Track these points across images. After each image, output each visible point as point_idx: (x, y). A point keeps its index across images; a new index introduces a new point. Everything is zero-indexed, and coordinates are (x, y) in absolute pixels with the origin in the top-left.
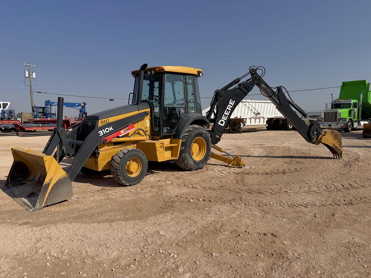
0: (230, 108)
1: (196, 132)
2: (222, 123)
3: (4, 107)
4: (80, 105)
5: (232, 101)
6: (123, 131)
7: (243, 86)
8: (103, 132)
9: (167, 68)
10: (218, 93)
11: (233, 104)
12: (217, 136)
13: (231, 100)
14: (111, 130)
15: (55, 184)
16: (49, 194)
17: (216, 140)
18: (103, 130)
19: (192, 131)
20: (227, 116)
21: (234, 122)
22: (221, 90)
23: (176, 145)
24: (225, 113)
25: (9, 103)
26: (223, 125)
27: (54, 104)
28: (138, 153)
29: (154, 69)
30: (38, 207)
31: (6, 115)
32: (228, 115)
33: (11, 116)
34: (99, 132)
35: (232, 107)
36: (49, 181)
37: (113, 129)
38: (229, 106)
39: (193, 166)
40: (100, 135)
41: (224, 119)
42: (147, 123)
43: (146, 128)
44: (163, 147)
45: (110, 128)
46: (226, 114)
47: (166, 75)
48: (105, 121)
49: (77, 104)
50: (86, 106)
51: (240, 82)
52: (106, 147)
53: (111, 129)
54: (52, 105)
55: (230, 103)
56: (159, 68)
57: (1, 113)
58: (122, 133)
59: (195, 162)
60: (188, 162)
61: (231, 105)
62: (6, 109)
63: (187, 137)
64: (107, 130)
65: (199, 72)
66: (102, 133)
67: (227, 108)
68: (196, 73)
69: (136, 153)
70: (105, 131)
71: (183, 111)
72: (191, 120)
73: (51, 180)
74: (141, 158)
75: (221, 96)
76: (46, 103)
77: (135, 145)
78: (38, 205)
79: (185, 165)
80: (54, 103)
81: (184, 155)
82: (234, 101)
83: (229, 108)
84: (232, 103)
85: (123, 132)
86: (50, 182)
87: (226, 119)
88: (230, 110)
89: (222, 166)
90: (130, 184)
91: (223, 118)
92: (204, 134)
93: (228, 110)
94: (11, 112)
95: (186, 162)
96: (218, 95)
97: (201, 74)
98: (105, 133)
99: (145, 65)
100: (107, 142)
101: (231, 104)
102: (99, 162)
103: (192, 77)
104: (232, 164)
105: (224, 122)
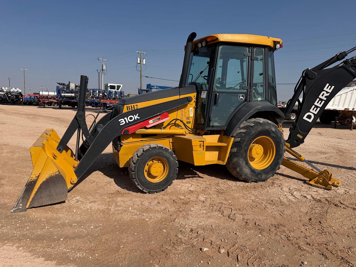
0: (325, 97)
1: (260, 128)
2: (309, 117)
5: (330, 87)
6: (152, 120)
7: (351, 64)
8: (125, 120)
9: (224, 37)
10: (307, 74)
11: (330, 91)
12: (299, 135)
13: (328, 85)
14: (136, 119)
15: (44, 182)
16: (36, 194)
17: (297, 141)
18: (126, 118)
19: (252, 127)
20: (319, 109)
21: (344, 114)
22: (312, 69)
23: (226, 145)
24: (316, 103)
25: (122, 85)
26: (310, 121)
27: (153, 88)
28: (165, 152)
29: (205, 39)
30: (21, 207)
31: (117, 96)
32: (320, 106)
33: (121, 96)
34: (119, 121)
35: (328, 94)
37: (139, 118)
38: (323, 94)
39: (250, 176)
40: (121, 124)
41: (313, 111)
42: (190, 111)
43: (188, 118)
44: (203, 146)
45: (135, 116)
46: (318, 105)
47: (221, 47)
48: (133, 106)
51: (346, 58)
52: (131, 140)
53: (136, 117)
54: (152, 89)
55: (325, 89)
56: (211, 38)
57: (114, 93)
58: (150, 123)
59: (253, 171)
60: (241, 170)
61: (327, 92)
62: (119, 90)
63: (243, 135)
64: (131, 118)
65: (275, 43)
66: (123, 121)
67: (320, 96)
68: (271, 44)
69: (161, 151)
70: (128, 120)
71: (243, 98)
72: (252, 112)
73: (38, 177)
74: (168, 159)
75: (311, 78)
76: (147, 86)
77: (171, 139)
78: (21, 205)
79: (238, 173)
80: (154, 86)
81: (235, 160)
82: (333, 87)
83: (323, 96)
84: (328, 89)
85: (152, 122)
86: (37, 179)
87: (316, 113)
88: (325, 99)
90: (149, 191)
91: (311, 110)
92: (273, 132)
93: (321, 100)
94: (122, 93)
95: (238, 169)
96: (307, 76)
97: (278, 46)
98: (127, 122)
99: (193, 35)
100: (129, 133)
101: (328, 90)
102: (120, 157)
103: (263, 49)
104: (315, 180)
105: (313, 116)
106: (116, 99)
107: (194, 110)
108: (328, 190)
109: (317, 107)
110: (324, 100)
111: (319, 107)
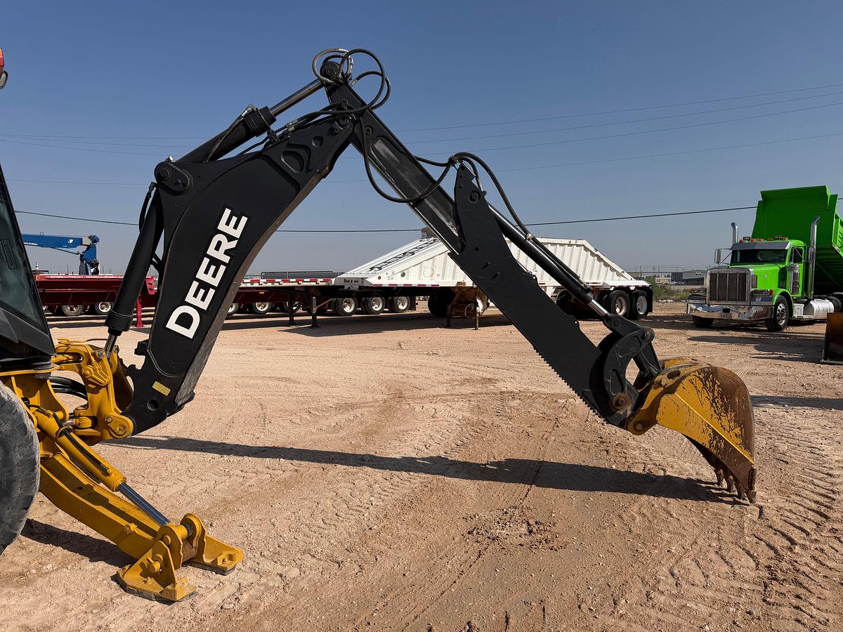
0: (227, 252)
2: (185, 320)
5: (234, 219)
7: (283, 147)
10: (159, 175)
11: (237, 233)
12: (157, 386)
13: (227, 212)
17: (154, 403)
20: (212, 292)
24: (200, 275)
26: (190, 333)
32: (215, 282)
35: (233, 244)
38: (219, 243)
46: (208, 279)
49: (71, 241)
55: (222, 226)
61: (230, 238)
67: (211, 251)
75: (176, 189)
82: (244, 220)
83: (219, 248)
84: (231, 227)
87: (204, 305)
88: (226, 259)
91: (189, 298)
93: (215, 262)
101: (229, 230)
105: (196, 318)
108: (168, 602)
109: (204, 286)
110: (224, 264)
111: (213, 287)
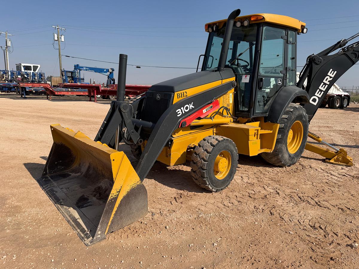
0: (329, 81)
1: (297, 113)
2: (314, 100)
3: (35, 70)
4: (108, 71)
5: (333, 72)
6: (205, 110)
7: (352, 51)
8: (182, 111)
9: (269, 17)
10: (314, 59)
11: (333, 76)
13: (331, 70)
14: (191, 109)
15: (124, 197)
16: (115, 215)
18: (182, 108)
19: (292, 112)
20: (323, 92)
22: (318, 55)
23: (271, 132)
24: (320, 88)
25: (39, 66)
26: (315, 104)
28: (230, 145)
29: (248, 18)
30: (99, 236)
31: (36, 78)
32: (324, 90)
33: (42, 79)
34: (177, 111)
35: (331, 79)
36: (117, 194)
37: (193, 107)
38: (327, 79)
39: (288, 161)
40: (178, 116)
41: (318, 95)
42: (228, 99)
43: (228, 105)
44: (257, 135)
45: (190, 104)
46: (322, 89)
47: (264, 28)
48: (182, 94)
49: (105, 70)
50: (114, 72)
52: (181, 133)
53: (191, 106)
54: (81, 70)
55: (329, 74)
56: (256, 17)
57: (31, 75)
58: (204, 112)
59: (290, 156)
60: (282, 156)
61: (331, 77)
62: (37, 71)
63: (286, 120)
64: (187, 108)
65: (303, 27)
66: (180, 112)
67: (324, 81)
68: (299, 28)
69: (227, 144)
70: (184, 110)
73: (119, 192)
74: (232, 151)
75: (318, 63)
76: (75, 67)
77: (215, 129)
78: (99, 233)
79: (278, 159)
81: (279, 146)
82: (336, 72)
83: (327, 80)
84: (331, 74)
85: (206, 111)
86: (119, 194)
87: (320, 96)
88: (328, 83)
89: (319, 161)
90: (217, 190)
91: (316, 94)
92: (304, 116)
93: (325, 84)
94: (41, 75)
95: (280, 156)
97: (305, 30)
98: (184, 113)
99: (238, 12)
100: (186, 126)
101: (331, 75)
102: (172, 154)
103: (294, 33)
104: (334, 159)
105: (317, 100)
106: (35, 82)
107: (233, 95)
108: (349, 166)
109: (321, 91)
110: (327, 84)
111: (323, 91)
